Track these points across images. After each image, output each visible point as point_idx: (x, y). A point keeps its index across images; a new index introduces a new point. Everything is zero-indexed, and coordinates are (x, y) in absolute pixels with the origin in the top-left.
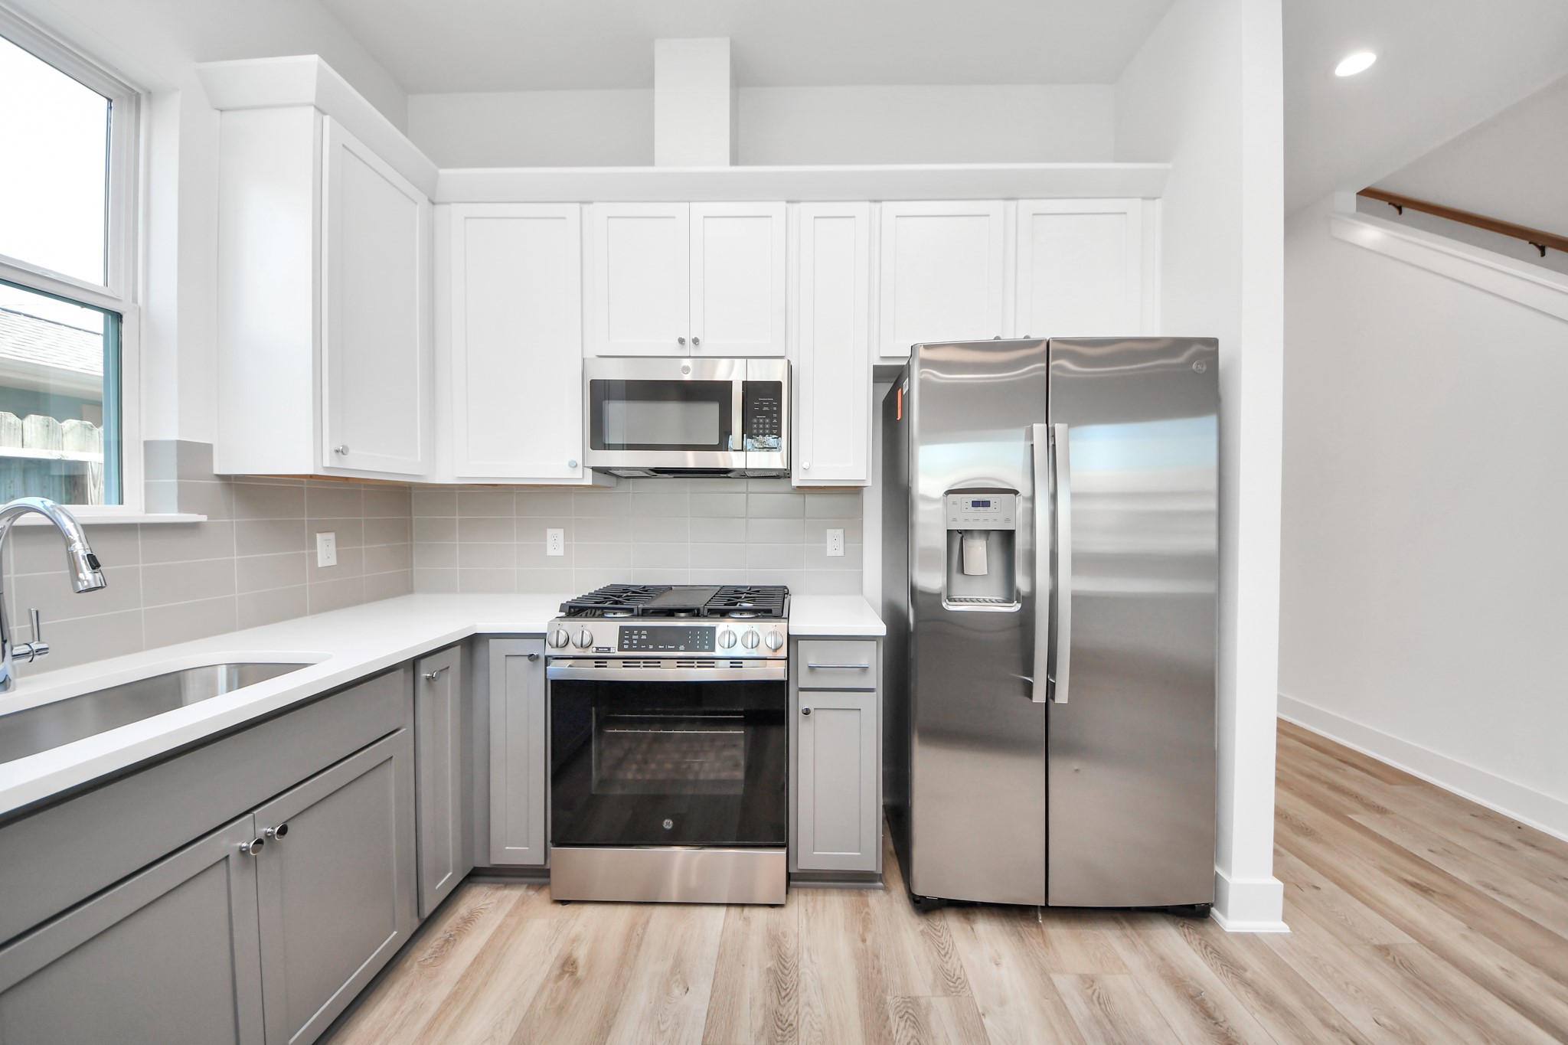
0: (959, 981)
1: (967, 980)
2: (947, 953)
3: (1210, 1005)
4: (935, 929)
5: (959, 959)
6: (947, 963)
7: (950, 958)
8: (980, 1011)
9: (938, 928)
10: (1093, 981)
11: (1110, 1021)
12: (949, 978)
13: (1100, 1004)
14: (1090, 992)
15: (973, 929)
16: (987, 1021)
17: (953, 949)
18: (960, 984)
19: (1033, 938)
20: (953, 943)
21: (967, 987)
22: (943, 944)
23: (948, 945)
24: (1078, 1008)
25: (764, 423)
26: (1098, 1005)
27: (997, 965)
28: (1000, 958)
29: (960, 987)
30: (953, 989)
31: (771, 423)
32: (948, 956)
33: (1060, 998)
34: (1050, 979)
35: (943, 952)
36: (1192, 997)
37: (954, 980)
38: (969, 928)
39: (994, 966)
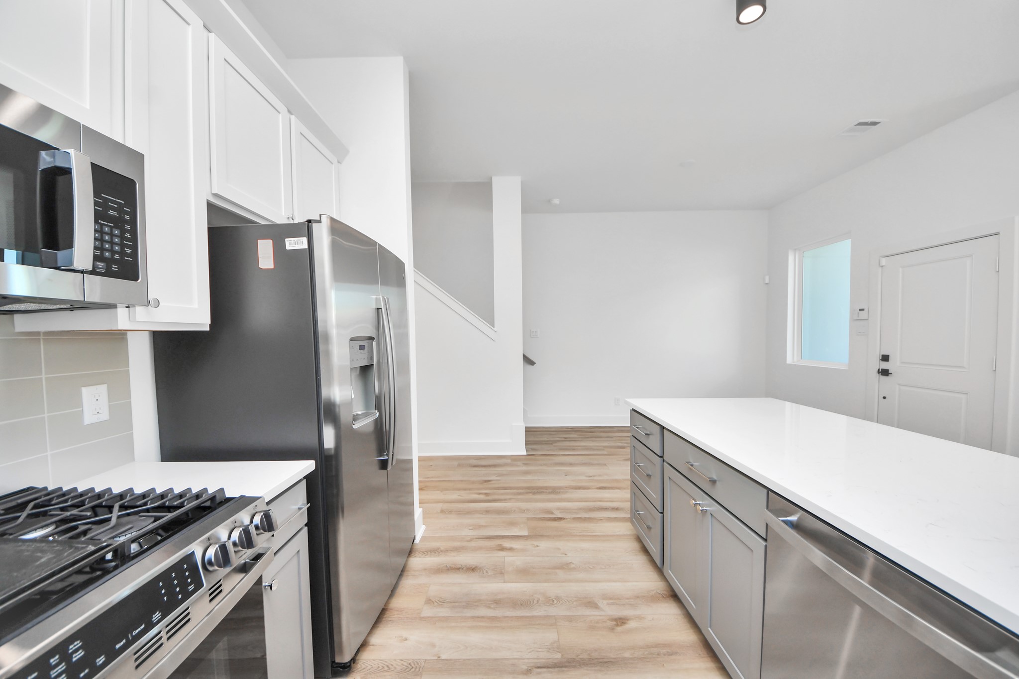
0: (412, 664)
1: (413, 660)
2: (388, 666)
3: (453, 566)
4: (364, 669)
5: (395, 660)
6: (395, 668)
7: (392, 665)
8: (436, 658)
9: (364, 666)
10: (430, 600)
11: (454, 602)
12: (408, 670)
13: (444, 603)
14: (436, 604)
15: (373, 645)
16: (443, 657)
17: (386, 662)
18: (414, 664)
19: (394, 615)
20: (380, 660)
21: (418, 661)
22: (379, 667)
23: (381, 664)
24: (444, 612)
25: (112, 235)
26: (444, 604)
27: (406, 640)
28: (402, 637)
29: (417, 665)
30: (417, 670)
31: (122, 237)
32: (390, 666)
33: (437, 617)
34: (424, 617)
35: (386, 668)
36: (448, 570)
37: (410, 667)
38: (372, 647)
39: (406, 642)
